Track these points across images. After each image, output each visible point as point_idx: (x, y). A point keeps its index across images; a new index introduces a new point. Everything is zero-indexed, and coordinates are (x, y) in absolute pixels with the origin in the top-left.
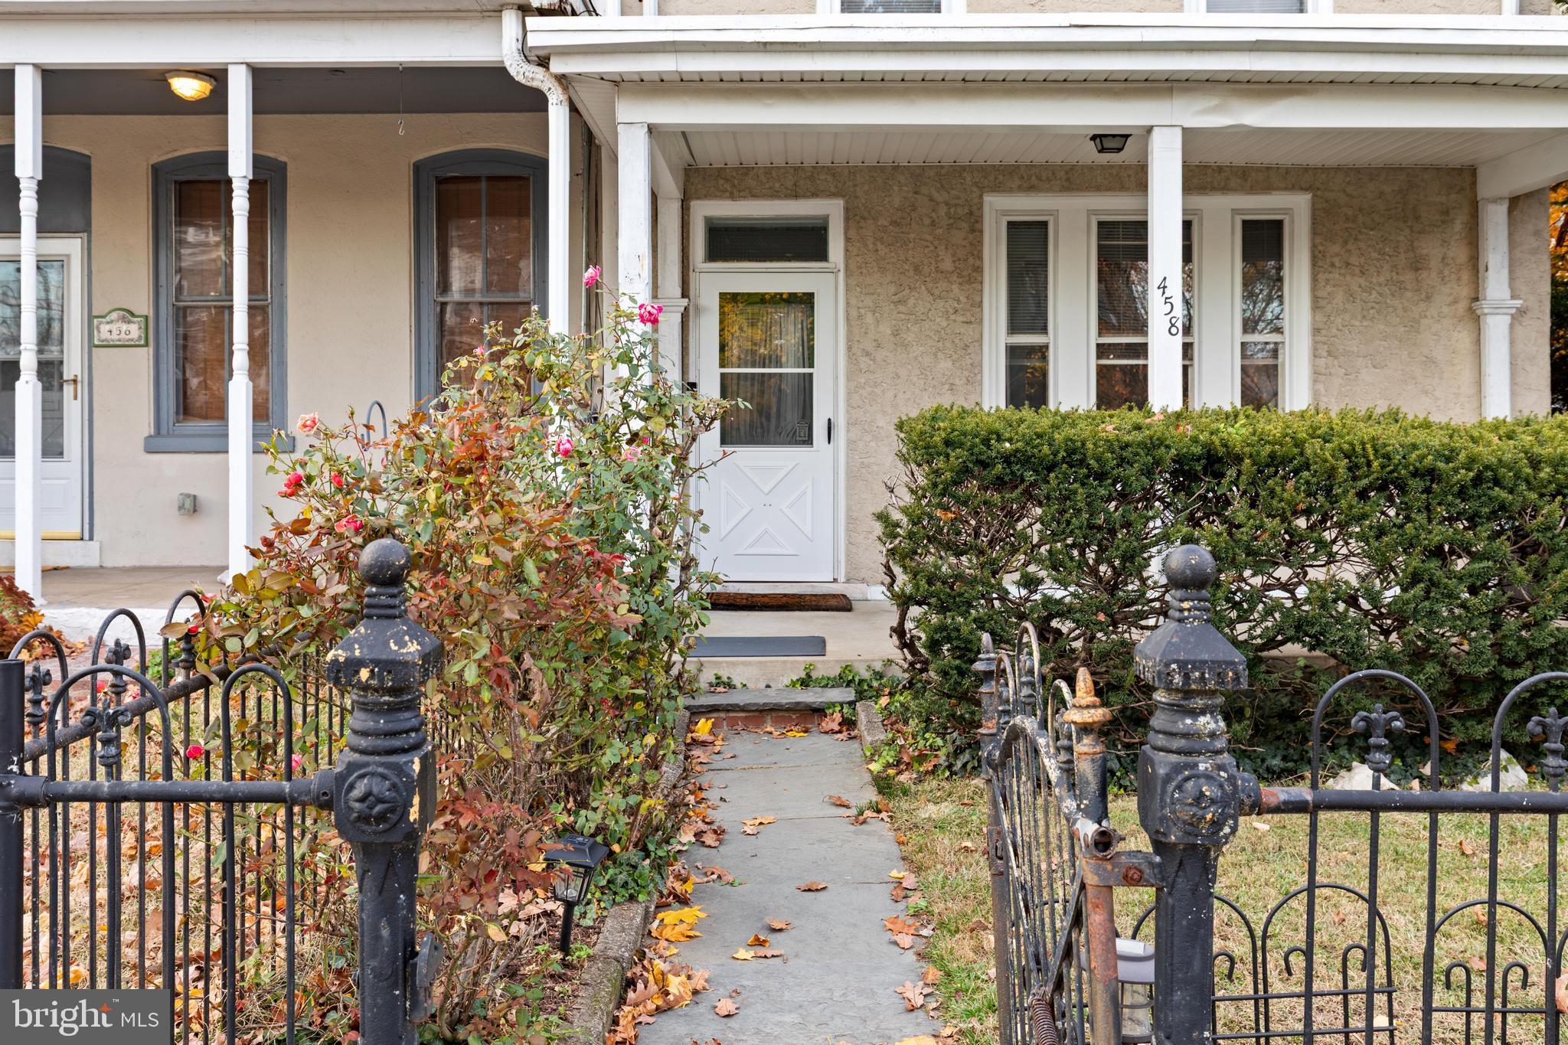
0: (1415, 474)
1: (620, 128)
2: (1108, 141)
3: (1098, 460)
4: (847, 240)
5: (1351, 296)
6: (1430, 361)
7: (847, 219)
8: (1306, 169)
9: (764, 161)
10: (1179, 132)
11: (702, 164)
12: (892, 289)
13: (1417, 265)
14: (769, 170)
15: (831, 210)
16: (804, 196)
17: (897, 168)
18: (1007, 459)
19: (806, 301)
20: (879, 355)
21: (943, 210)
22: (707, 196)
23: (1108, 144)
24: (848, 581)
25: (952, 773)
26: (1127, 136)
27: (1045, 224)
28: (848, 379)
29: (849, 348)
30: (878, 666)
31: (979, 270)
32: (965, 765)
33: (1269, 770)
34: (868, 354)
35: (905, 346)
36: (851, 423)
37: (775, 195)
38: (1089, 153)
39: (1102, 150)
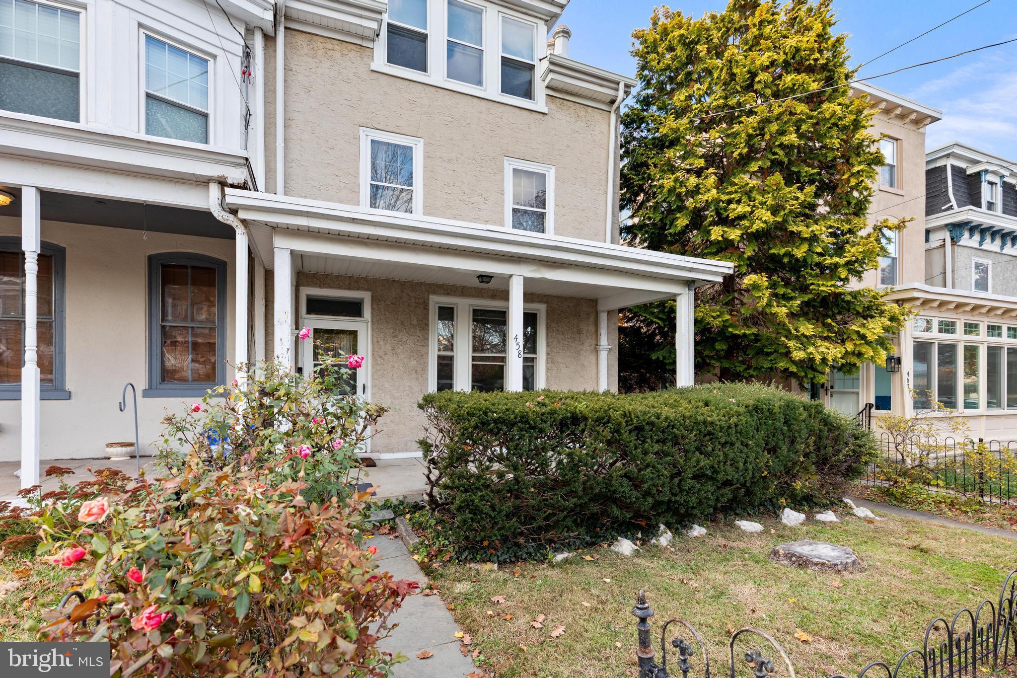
0: (648, 424)
1: (275, 250)
2: (485, 278)
3: (533, 420)
4: (373, 309)
5: (559, 342)
6: (583, 365)
7: (372, 300)
8: (545, 296)
9: (335, 272)
10: (522, 278)
11: (306, 270)
12: (392, 331)
13: (579, 332)
14: (337, 277)
15: (365, 296)
16: (353, 289)
17: (394, 281)
18: (496, 421)
19: (353, 334)
20: (386, 358)
21: (413, 300)
22: (308, 285)
23: (485, 279)
24: (372, 452)
25: (460, 561)
26: (491, 277)
27: (452, 308)
28: (373, 368)
29: (373, 355)
30: (401, 498)
31: (427, 325)
32: (466, 558)
33: (587, 543)
34: (381, 357)
35: (397, 354)
36: (373, 386)
37: (340, 287)
38: (476, 283)
39: (482, 282)
